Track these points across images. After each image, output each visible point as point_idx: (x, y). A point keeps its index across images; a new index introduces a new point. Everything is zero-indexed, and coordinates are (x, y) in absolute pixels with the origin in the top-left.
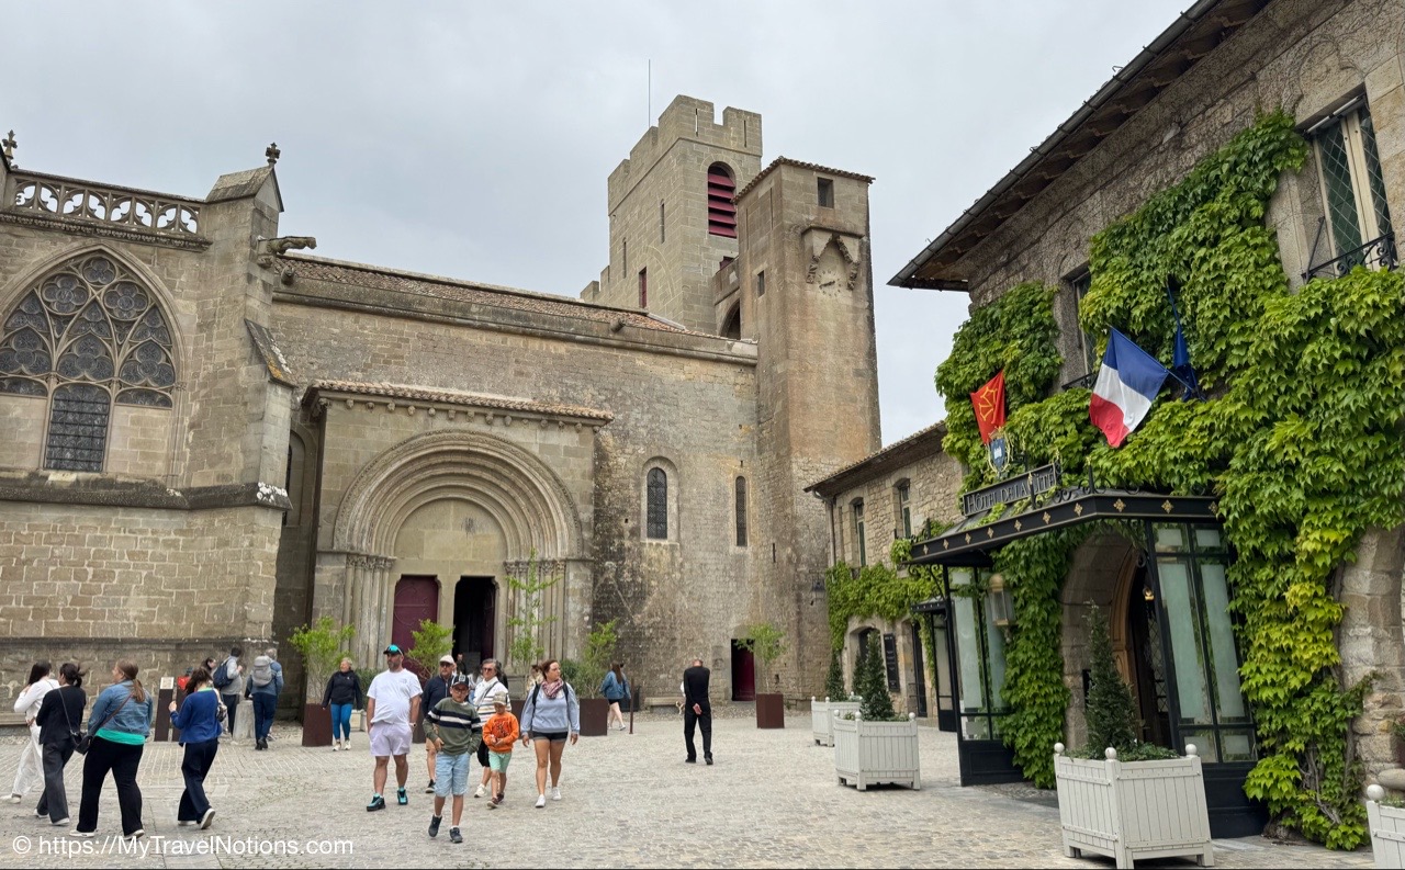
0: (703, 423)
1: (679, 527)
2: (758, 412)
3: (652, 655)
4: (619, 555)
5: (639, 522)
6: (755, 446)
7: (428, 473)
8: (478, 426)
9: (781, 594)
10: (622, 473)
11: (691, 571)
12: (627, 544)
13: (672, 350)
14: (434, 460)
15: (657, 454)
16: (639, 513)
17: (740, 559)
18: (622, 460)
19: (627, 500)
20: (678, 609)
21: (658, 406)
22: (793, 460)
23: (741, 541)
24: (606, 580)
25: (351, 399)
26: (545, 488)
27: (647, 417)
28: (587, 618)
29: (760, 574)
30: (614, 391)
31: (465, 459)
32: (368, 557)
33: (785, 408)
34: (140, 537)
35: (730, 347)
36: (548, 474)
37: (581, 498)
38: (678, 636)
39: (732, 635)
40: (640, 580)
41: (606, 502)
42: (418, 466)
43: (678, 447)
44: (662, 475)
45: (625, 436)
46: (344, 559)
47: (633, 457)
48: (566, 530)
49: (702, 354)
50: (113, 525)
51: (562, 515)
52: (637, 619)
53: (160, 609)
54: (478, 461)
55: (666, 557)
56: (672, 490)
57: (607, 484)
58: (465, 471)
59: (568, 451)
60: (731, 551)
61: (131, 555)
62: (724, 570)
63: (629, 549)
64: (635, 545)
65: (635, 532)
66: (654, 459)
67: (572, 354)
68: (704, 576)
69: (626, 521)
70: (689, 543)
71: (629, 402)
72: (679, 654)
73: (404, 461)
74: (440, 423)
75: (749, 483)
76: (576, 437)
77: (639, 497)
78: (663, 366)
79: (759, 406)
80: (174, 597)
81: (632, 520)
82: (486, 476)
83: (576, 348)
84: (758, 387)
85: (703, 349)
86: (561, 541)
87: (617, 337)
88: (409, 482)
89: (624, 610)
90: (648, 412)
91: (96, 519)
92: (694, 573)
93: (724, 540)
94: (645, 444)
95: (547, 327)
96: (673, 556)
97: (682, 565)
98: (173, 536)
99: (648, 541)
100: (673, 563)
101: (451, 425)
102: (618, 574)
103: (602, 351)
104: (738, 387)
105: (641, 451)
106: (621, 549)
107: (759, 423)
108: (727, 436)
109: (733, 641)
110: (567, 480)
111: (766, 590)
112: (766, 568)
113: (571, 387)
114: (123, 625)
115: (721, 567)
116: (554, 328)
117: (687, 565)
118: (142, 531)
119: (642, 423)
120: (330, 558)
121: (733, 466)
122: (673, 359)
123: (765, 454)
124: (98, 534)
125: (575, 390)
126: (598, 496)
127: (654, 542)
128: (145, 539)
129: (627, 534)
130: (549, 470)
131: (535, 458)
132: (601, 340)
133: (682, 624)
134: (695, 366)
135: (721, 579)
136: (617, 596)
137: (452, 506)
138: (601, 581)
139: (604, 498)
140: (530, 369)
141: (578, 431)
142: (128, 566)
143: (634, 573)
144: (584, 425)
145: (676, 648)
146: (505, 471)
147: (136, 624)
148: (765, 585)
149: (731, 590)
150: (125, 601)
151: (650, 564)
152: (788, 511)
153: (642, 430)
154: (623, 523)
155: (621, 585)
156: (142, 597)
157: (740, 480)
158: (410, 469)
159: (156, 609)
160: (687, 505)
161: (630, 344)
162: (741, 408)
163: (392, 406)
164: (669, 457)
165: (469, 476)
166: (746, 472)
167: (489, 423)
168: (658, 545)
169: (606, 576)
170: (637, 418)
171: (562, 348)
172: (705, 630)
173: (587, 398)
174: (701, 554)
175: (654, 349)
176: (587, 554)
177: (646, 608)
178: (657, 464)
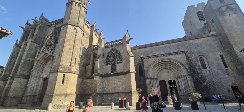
0: (208, 48)
1: (209, 66)
2: (221, 43)
3: (211, 90)
5: (200, 67)
6: (222, 49)
7: (159, 65)
8: (164, 57)
10: (194, 59)
11: (215, 74)
12: (198, 71)
13: (197, 38)
14: (159, 64)
15: (200, 55)
16: (199, 65)
17: (227, 70)
18: (193, 57)
19: (196, 64)
20: (214, 81)
21: (197, 47)
22: (234, 48)
23: (226, 66)
24: (196, 78)
25: (146, 58)
26: (178, 64)
27: (195, 50)
28: (193, 85)
30: (188, 47)
31: (164, 62)
32: (153, 79)
35: (210, 34)
36: (178, 62)
37: (186, 64)
38: (216, 86)
39: (231, 85)
40: (203, 77)
41: (192, 65)
42: (157, 65)
43: (204, 53)
44: (202, 58)
45: (192, 53)
46: (149, 79)
47: (195, 57)
48: (184, 70)
51: (183, 68)
52: (205, 84)
54: (166, 62)
56: (205, 60)
57: (191, 62)
58: (165, 64)
59: (181, 58)
60: (224, 69)
63: (199, 72)
67: (178, 44)
68: (218, 75)
69: (197, 67)
70: (213, 69)
71: (191, 48)
72: (218, 90)
73: (155, 64)
74: (159, 58)
75: (224, 55)
76: (182, 55)
77: (198, 63)
82: (168, 64)
84: (219, 38)
85: (204, 36)
86: (184, 72)
87: (185, 39)
88: (157, 67)
89: (201, 83)
91: (115, 78)
93: (221, 67)
96: (209, 72)
97: (212, 73)
98: (124, 79)
99: (203, 70)
100: (210, 73)
101: (160, 58)
102: (198, 76)
103: (183, 42)
104: (214, 40)
105: (196, 55)
106: (197, 72)
108: (215, 48)
109: (232, 87)
115: (223, 72)
120: (148, 79)
121: (218, 53)
122: (198, 39)
123: (226, 49)
125: (180, 49)
126: (190, 64)
127: (204, 70)
129: (198, 69)
130: (178, 61)
131: (175, 60)
132: (183, 40)
133: (217, 84)
134: (203, 39)
135: (224, 75)
136: (199, 80)
137: (165, 70)
138: (195, 78)
140: (172, 48)
142: (119, 83)
144: (182, 53)
145: (216, 89)
146: (171, 63)
149: (227, 77)
150: (120, 87)
151: (205, 74)
153: (195, 52)
154: (196, 68)
155: (200, 78)
157: (221, 56)
158: (156, 65)
160: (209, 62)
161: (188, 39)
162: (216, 43)
163: (151, 57)
164: (203, 55)
165: (165, 65)
166: (222, 54)
167: (166, 56)
168: (205, 70)
169: (196, 77)
171: (176, 43)
172: (223, 85)
173: (183, 49)
174: (216, 71)
175: (193, 39)
176: (190, 74)
177: (206, 82)
178: (200, 57)
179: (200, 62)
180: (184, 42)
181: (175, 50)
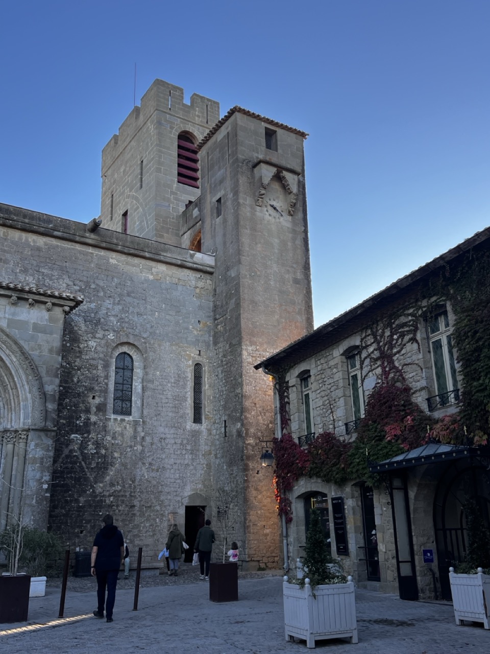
0: (168, 317)
1: (143, 405)
2: (214, 311)
4: (86, 428)
5: (105, 399)
6: (211, 338)
9: (231, 464)
10: (92, 355)
11: (152, 444)
12: (93, 418)
13: (142, 254)
15: (125, 340)
16: (106, 391)
17: (195, 434)
18: (92, 343)
19: (95, 379)
20: (138, 478)
21: (128, 299)
22: (244, 347)
23: (197, 419)
24: (71, 451)
26: (13, 363)
27: (118, 308)
28: (45, 486)
29: (213, 448)
30: (88, 284)
33: (238, 305)
35: (192, 256)
37: (47, 372)
38: (136, 503)
39: (186, 502)
40: (103, 452)
41: (75, 380)
43: (145, 336)
44: (128, 359)
45: (95, 323)
47: (103, 342)
48: (30, 401)
49: (168, 260)
51: (27, 387)
55: (130, 431)
56: (138, 372)
57: (77, 363)
59: (36, 327)
60: (188, 427)
62: (181, 444)
63: (95, 423)
64: (100, 420)
65: (101, 408)
66: (122, 344)
67: (50, 247)
68: (163, 449)
70: (151, 419)
71: (102, 294)
72: (137, 520)
75: (206, 369)
76: (46, 315)
77: (107, 377)
78: (134, 266)
79: (215, 306)
81: (99, 397)
83: (54, 242)
84: (215, 290)
85: (169, 255)
86: (24, 412)
87: (93, 236)
89: (86, 479)
90: (118, 304)
92: (154, 446)
93: (182, 417)
94: (114, 331)
95: (27, 221)
96: (135, 431)
97: (143, 438)
99: (113, 416)
100: (135, 437)
102: (83, 446)
103: (78, 247)
104: (198, 291)
105: (111, 336)
106: (87, 423)
107: (215, 319)
108: (187, 329)
109: (188, 508)
110: (35, 354)
111: (217, 461)
112: (218, 443)
113: (47, 275)
115: (179, 441)
116: (34, 222)
117: (148, 439)
119: (113, 313)
121: (192, 354)
122: (143, 261)
123: (220, 345)
125: (51, 280)
126: (66, 375)
127: (119, 418)
129: (94, 409)
130: (16, 344)
131: (5, 333)
132: (78, 239)
133: (141, 493)
134: (162, 268)
135: (179, 452)
136: (81, 467)
138: (66, 451)
139: (73, 376)
140: (8, 256)
141: (49, 310)
143: (98, 445)
144: (54, 304)
145: (134, 514)
148: (216, 458)
149: (186, 462)
151: (114, 438)
152: (238, 391)
153: (112, 318)
154: (90, 399)
155: (85, 457)
157: (198, 367)
160: (150, 385)
161: (104, 245)
162: (200, 307)
164: (137, 344)
166: (203, 360)
168: (122, 420)
169: (71, 447)
170: (109, 309)
171: (41, 241)
172: (162, 498)
173: (63, 287)
174: (161, 429)
175: (126, 250)
176: (50, 425)
177: (108, 478)
178: (125, 349)
179: (117, 373)
180: (80, 252)
181: (21, 277)
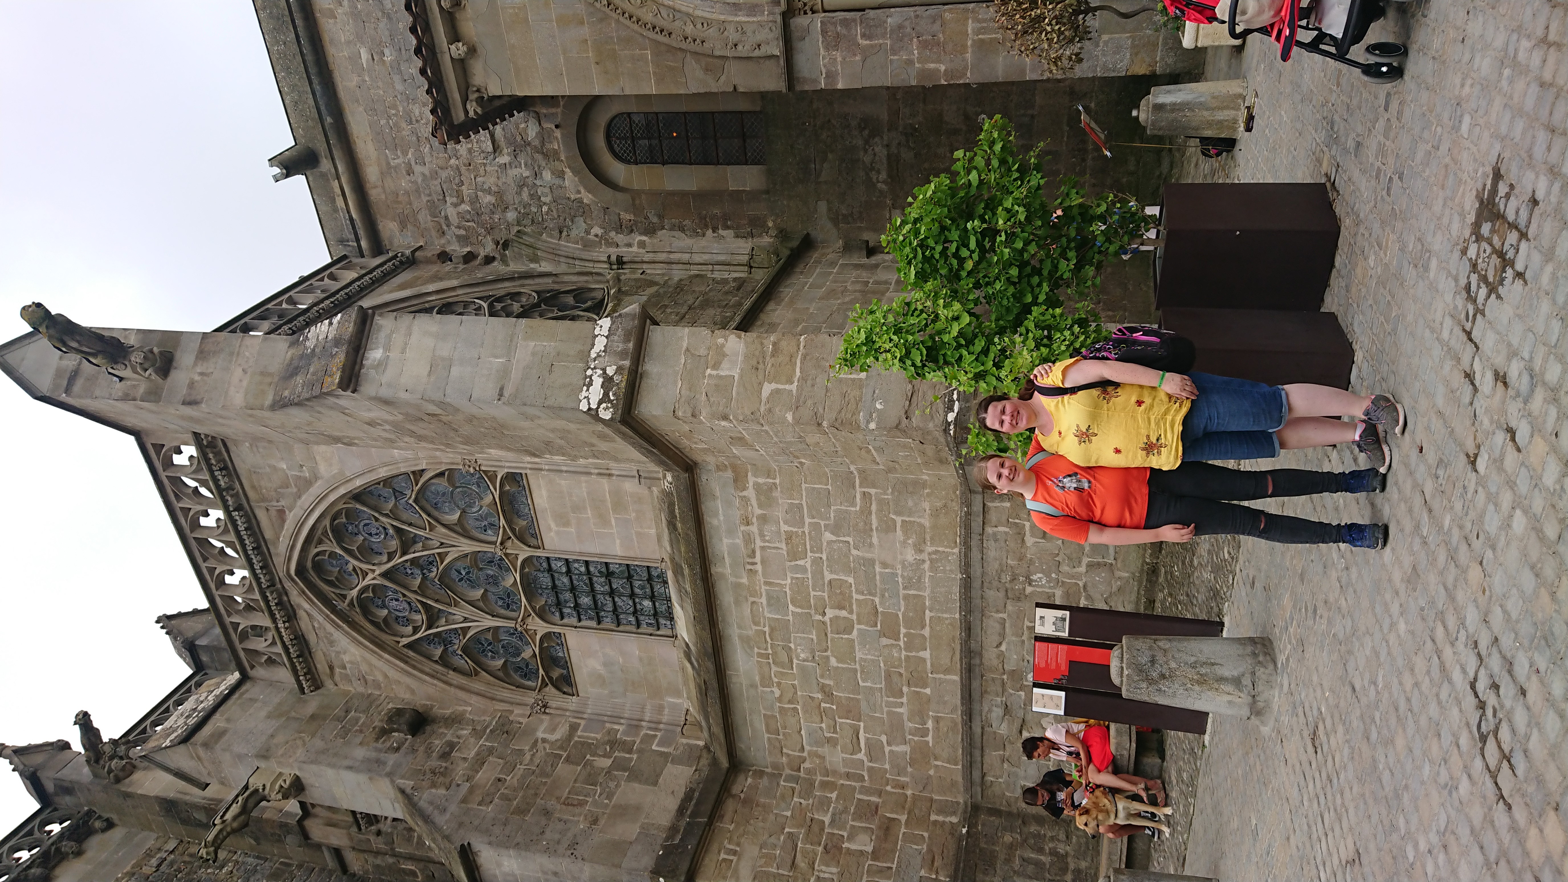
34: (759, 543)
50: (744, 581)
53: (899, 514)
61: (794, 555)
80: (873, 491)
91: (737, 603)
98: (750, 493)
114: (933, 568)
118: (748, 539)
124: (764, 600)
128: (762, 535)
142: (817, 562)
147: (929, 549)
150: (884, 565)
156: (875, 540)
159: (899, 520)
